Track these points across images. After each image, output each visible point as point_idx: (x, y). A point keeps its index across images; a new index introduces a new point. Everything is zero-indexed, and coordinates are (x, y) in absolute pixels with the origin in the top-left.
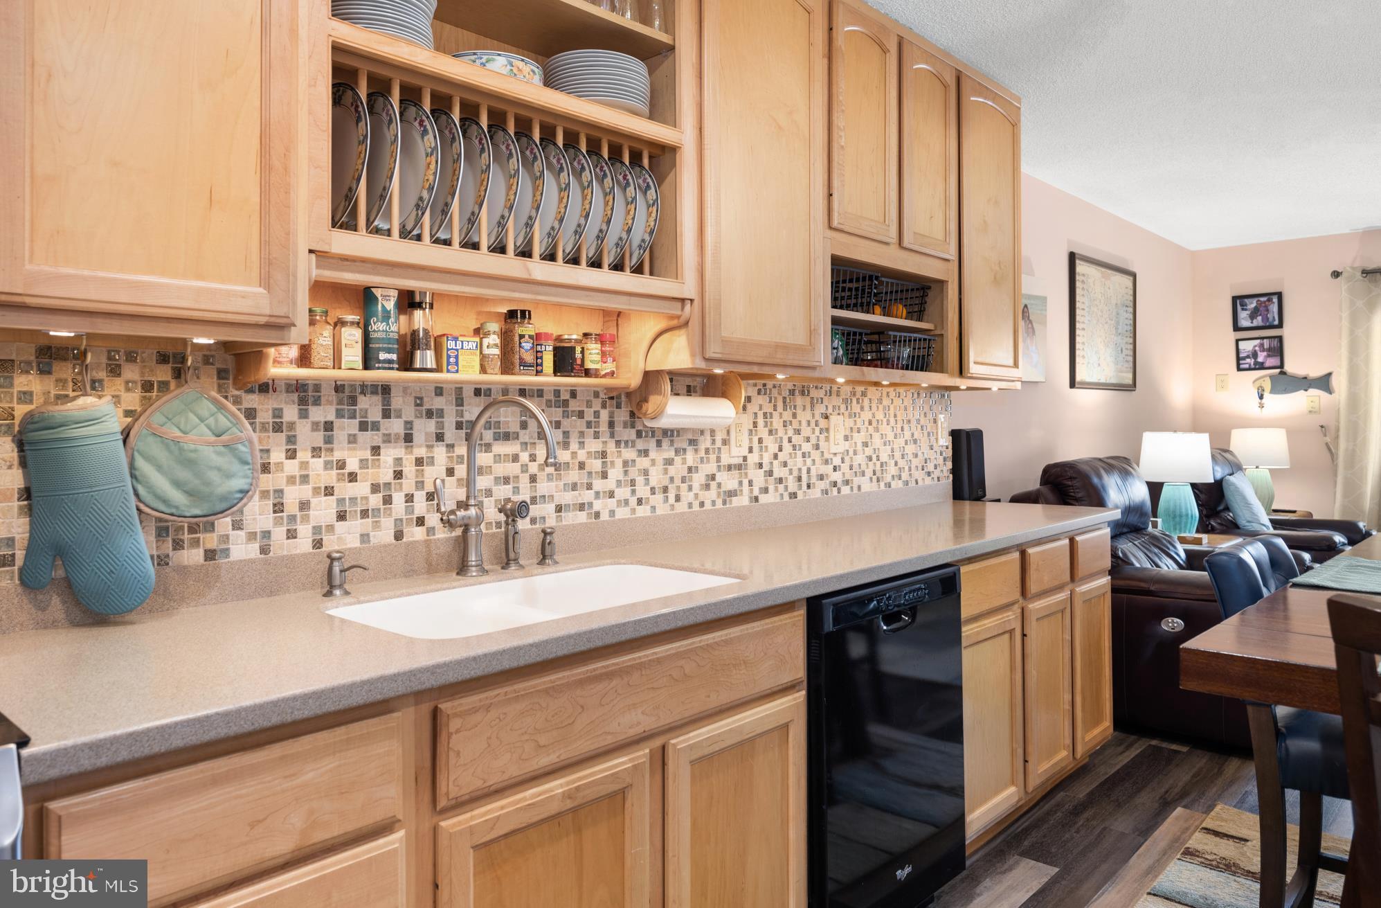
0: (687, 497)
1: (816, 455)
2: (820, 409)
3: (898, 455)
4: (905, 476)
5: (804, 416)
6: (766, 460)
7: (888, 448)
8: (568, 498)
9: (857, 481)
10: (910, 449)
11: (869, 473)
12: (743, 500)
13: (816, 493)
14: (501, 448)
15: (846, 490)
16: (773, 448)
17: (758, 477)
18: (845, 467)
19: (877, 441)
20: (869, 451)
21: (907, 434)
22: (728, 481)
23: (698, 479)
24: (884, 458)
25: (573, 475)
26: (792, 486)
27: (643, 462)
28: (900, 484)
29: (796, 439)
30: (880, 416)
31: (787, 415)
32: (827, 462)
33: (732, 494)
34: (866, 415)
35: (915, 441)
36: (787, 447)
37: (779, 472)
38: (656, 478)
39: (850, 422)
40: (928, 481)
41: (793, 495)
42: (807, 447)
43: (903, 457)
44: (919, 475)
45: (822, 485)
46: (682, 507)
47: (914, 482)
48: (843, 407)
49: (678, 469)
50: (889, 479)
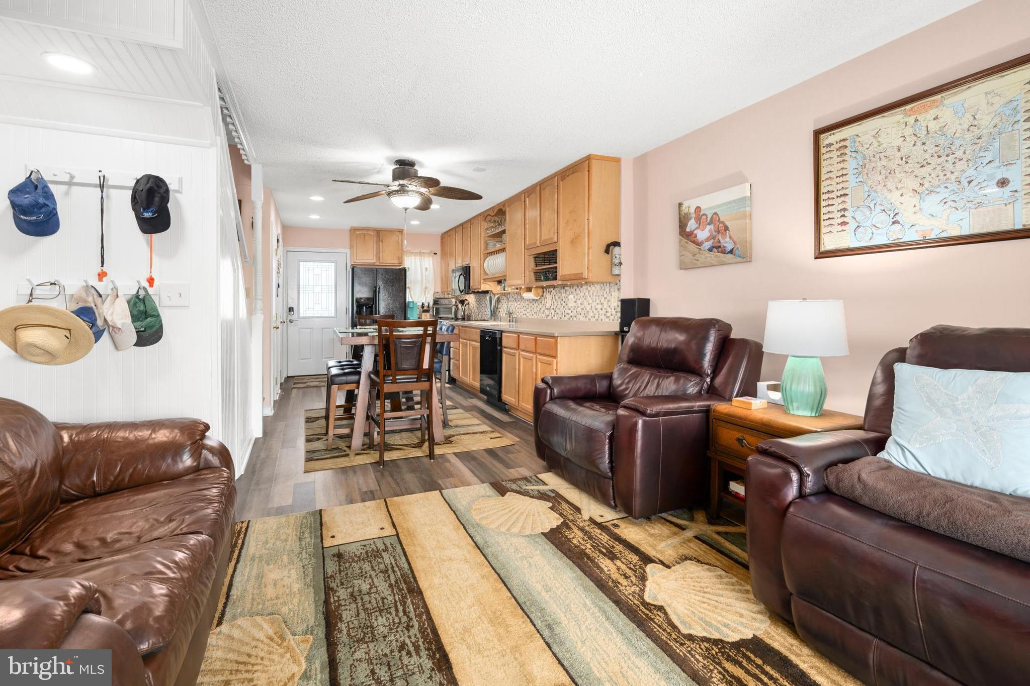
0: (540, 315)
1: (566, 307)
2: (568, 293)
3: (594, 309)
4: (596, 317)
5: (563, 295)
6: (555, 307)
7: (590, 306)
8: (524, 312)
9: (579, 316)
10: (599, 307)
11: (582, 314)
12: (549, 318)
13: (566, 319)
14: (519, 303)
15: (575, 319)
16: (556, 305)
17: (553, 311)
18: (575, 311)
19: (585, 303)
20: (582, 307)
21: (598, 301)
22: (547, 312)
23: (542, 311)
24: (588, 309)
25: (525, 308)
26: (560, 315)
27: (533, 306)
28: (594, 319)
29: (562, 302)
30: (587, 294)
31: (560, 295)
32: (569, 309)
33: (548, 315)
34: (582, 294)
35: (602, 304)
36: (560, 305)
37: (558, 311)
38: (535, 310)
39: (576, 297)
40: (607, 320)
41: (561, 318)
42: (564, 304)
43: (596, 309)
44: (603, 317)
45: (568, 316)
46: (539, 317)
47: (600, 320)
48: (574, 292)
49: (538, 309)
50: (590, 317)
